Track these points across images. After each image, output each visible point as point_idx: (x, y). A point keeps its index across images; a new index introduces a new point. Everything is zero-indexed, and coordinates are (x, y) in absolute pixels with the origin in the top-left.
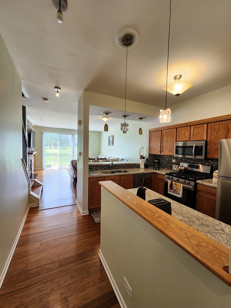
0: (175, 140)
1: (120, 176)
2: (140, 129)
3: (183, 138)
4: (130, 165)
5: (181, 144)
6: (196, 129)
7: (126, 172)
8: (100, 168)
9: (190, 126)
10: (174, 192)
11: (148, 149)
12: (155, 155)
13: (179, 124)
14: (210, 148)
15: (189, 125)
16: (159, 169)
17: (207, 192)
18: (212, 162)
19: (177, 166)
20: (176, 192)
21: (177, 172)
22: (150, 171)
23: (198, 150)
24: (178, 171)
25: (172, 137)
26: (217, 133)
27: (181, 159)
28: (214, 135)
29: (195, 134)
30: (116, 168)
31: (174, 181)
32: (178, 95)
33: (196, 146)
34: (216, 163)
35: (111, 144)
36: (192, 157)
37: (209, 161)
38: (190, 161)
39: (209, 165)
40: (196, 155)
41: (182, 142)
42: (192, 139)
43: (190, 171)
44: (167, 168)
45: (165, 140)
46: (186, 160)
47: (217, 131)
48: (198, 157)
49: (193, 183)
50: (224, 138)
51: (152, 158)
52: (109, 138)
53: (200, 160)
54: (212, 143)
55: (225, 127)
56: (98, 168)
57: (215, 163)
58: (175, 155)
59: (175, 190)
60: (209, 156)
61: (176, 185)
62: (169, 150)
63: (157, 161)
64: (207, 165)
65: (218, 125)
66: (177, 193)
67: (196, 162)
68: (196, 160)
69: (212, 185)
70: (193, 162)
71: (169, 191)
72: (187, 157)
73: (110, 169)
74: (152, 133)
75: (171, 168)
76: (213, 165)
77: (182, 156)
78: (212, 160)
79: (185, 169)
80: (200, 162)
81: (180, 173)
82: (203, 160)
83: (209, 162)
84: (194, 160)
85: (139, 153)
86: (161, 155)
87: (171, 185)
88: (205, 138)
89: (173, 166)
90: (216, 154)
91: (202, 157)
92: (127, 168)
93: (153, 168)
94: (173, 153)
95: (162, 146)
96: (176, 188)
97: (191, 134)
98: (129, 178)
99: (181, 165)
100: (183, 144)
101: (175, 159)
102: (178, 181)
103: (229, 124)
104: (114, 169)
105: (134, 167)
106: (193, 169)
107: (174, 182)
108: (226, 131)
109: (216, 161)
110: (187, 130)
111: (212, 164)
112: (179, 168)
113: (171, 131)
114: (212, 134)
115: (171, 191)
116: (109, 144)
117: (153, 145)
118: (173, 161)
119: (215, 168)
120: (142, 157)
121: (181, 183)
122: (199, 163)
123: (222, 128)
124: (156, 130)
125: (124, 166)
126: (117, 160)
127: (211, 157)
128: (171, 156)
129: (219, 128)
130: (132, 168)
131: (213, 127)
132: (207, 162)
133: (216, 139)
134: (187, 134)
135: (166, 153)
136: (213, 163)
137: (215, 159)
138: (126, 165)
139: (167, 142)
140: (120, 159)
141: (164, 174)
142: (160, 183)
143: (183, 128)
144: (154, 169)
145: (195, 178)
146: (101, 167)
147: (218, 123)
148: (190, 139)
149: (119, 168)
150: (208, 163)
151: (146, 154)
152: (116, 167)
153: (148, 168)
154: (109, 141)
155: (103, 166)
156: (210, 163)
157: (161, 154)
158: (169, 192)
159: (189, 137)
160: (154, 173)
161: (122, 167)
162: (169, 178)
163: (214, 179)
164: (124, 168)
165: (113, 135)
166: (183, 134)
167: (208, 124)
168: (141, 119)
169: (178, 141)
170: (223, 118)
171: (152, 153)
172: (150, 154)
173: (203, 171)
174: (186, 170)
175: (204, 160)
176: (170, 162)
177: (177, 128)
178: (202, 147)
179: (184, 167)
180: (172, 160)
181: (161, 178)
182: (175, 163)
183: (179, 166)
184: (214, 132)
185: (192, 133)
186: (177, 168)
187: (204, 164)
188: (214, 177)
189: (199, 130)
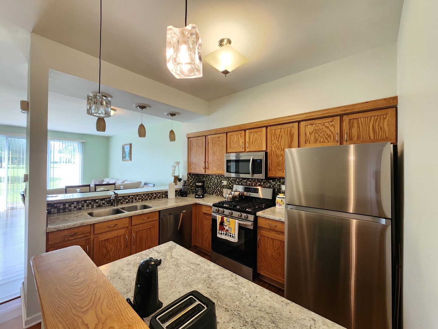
0: (226, 150)
1: (131, 217)
2: (172, 132)
3: (235, 148)
4: (156, 193)
5: (233, 157)
6: (252, 135)
7: (145, 207)
8: (88, 206)
9: (245, 131)
10: (226, 234)
11: (186, 165)
12: (197, 174)
13: (229, 127)
14: (271, 162)
15: (243, 129)
16: (203, 197)
17: (271, 230)
18: (273, 183)
19: (229, 191)
20: (229, 234)
21: (229, 200)
22: (190, 200)
23: (257, 166)
24: (230, 198)
25: (220, 146)
26: (278, 140)
27: (234, 180)
28: (275, 143)
29: (251, 142)
30: (127, 202)
31: (226, 216)
32: (226, 72)
33: (253, 160)
34: (278, 183)
35: (127, 158)
36: (249, 176)
37: (270, 181)
38: (247, 182)
39: (270, 187)
40: (253, 173)
41: (234, 154)
42: (247, 150)
43: (246, 197)
44: (215, 193)
45: (211, 152)
46: (241, 181)
47: (279, 138)
48: (256, 176)
49: (251, 217)
50: (287, 147)
51: (193, 180)
52: (123, 148)
53: (259, 180)
54: (273, 155)
55: (287, 132)
56: (83, 206)
57: (276, 183)
58: (226, 174)
59: (227, 230)
60: (270, 175)
61: (229, 222)
62: (218, 166)
63: (200, 184)
64: (268, 188)
65: (279, 130)
66: (230, 236)
67: (253, 183)
68: (254, 180)
69: (277, 218)
70: (249, 183)
71: (219, 233)
72: (242, 176)
73: (112, 205)
74: (191, 139)
75: (221, 193)
76: (275, 186)
77: (235, 175)
78: (274, 179)
79: (241, 194)
80: (259, 183)
81: (233, 202)
82: (262, 180)
83: (270, 183)
84: (251, 180)
85: (172, 172)
86: (206, 175)
87: (222, 223)
88: (264, 149)
89: (224, 191)
90: (279, 170)
91: (262, 176)
92: (150, 199)
93: (194, 195)
94: (223, 171)
95: (207, 160)
96: (229, 227)
97: (246, 142)
98: (149, 220)
99: (234, 189)
100: (236, 157)
101: (226, 180)
102: (231, 216)
103: (292, 129)
104: (122, 203)
105: (162, 197)
106: (251, 193)
107: (225, 218)
108: (290, 138)
109: (278, 180)
110: (241, 137)
111: (273, 185)
112: (232, 194)
113: (219, 137)
114: (273, 142)
115: (223, 232)
116: (124, 158)
117: (194, 160)
118: (223, 183)
119: (278, 190)
120: (177, 179)
121: (236, 218)
122: (258, 185)
123: (284, 133)
124: (198, 136)
125: (142, 197)
126: (137, 185)
127: (273, 175)
128: (221, 176)
129: (281, 134)
130: (158, 198)
131: (273, 132)
132: (267, 182)
133: (277, 149)
134: (241, 141)
135: (213, 170)
136: (275, 183)
137: (277, 178)
138: (147, 194)
139: (214, 154)
140: (143, 184)
141: (211, 204)
142: (205, 220)
143: (235, 133)
144: (196, 197)
145: (254, 208)
146: (90, 203)
147: (279, 127)
148: (245, 150)
149: (132, 202)
150: (268, 184)
151: (183, 174)
152: (126, 199)
153: (187, 196)
154: (124, 152)
155: (97, 201)
156: (272, 184)
157: (205, 172)
158: (218, 236)
159: (244, 147)
160: (196, 204)
161: (139, 199)
162: (218, 212)
163: (277, 206)
164: (142, 200)
165: (130, 143)
166: (236, 142)
167: (267, 127)
168: (173, 115)
169: (229, 153)
170: (285, 119)
171: (193, 171)
172: (189, 174)
173: (263, 196)
174: (241, 196)
175: (264, 180)
176: (220, 184)
177: (227, 133)
178: (261, 160)
179: (239, 192)
180: (222, 181)
181: (206, 212)
182: (226, 186)
183: (232, 191)
184: (274, 139)
185: (247, 140)
186: (230, 194)
187: (264, 185)
188: (277, 204)
189: (256, 136)
